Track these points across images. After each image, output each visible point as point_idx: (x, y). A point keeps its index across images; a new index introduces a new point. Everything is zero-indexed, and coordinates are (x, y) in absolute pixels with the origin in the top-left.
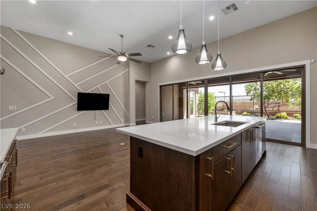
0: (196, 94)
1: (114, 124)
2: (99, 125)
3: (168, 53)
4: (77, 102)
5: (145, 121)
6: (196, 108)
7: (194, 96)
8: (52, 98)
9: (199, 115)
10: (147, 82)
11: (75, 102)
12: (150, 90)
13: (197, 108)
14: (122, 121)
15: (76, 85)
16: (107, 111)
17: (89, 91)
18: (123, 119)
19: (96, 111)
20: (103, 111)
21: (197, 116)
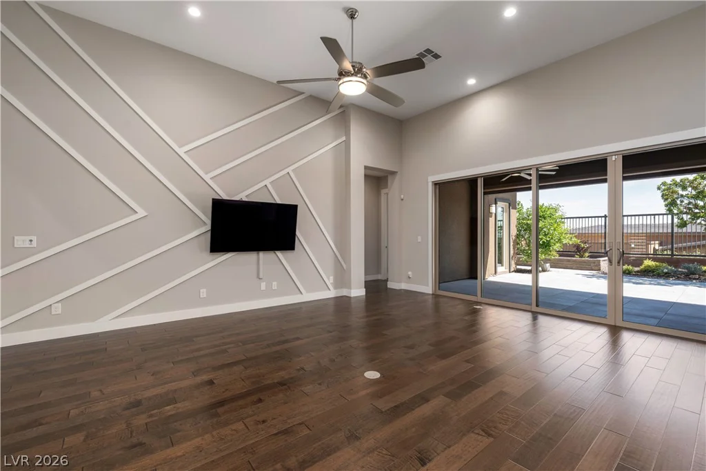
0: (511, 210)
1: (308, 291)
2: (270, 293)
3: (471, 82)
4: (209, 227)
5: (387, 280)
6: (512, 247)
7: (506, 215)
8: (142, 213)
9: (518, 267)
10: (393, 173)
11: (205, 226)
12: (402, 196)
13: (514, 248)
14: (330, 281)
15: (207, 178)
16: (289, 254)
17: (243, 196)
18: (332, 278)
19: (261, 254)
20: (279, 253)
21: (512, 270)
